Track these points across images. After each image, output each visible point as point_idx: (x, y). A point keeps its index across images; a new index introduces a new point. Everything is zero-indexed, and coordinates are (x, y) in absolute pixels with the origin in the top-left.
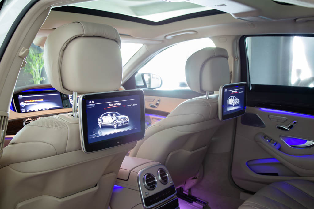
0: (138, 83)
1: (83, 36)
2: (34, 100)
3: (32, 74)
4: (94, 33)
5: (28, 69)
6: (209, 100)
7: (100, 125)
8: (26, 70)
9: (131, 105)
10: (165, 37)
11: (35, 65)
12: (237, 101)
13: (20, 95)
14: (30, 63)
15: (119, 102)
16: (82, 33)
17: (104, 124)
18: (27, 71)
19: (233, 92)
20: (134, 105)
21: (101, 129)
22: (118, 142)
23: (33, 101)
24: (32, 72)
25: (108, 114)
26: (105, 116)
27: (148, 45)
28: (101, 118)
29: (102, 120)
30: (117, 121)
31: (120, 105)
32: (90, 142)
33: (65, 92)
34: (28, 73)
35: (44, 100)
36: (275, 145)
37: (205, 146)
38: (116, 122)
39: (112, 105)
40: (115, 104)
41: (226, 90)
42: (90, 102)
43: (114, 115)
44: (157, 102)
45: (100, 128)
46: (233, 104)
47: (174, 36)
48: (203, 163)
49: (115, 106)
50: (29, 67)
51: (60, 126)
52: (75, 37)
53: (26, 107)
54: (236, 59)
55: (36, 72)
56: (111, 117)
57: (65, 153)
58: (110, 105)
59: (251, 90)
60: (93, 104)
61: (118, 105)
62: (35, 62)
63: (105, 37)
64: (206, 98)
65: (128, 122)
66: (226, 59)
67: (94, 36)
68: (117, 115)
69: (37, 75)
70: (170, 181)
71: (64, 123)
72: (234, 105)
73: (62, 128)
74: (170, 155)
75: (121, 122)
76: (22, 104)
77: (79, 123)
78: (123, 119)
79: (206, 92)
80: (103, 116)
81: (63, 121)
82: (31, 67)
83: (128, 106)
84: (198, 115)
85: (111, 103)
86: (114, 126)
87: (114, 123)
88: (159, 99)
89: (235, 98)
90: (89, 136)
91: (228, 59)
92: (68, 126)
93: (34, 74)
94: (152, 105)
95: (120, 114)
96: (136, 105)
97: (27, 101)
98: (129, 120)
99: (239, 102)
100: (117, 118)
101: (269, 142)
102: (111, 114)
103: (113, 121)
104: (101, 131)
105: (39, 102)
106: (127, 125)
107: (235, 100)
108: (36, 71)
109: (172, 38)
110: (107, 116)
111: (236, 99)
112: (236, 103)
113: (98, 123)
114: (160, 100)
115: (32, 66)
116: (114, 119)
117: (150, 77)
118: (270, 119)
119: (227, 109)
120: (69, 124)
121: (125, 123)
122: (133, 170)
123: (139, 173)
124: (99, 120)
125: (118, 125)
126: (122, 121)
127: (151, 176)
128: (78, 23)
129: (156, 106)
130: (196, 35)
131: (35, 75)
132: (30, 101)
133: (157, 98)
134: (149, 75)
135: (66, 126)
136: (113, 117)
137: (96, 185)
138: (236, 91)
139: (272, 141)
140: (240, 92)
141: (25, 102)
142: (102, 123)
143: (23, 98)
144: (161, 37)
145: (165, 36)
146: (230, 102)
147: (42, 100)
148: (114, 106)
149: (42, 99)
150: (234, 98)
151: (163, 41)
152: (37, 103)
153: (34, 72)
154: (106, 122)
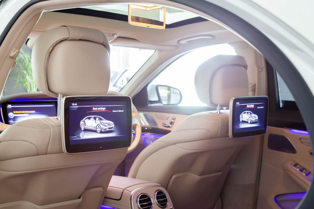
0: (151, 97)
1: (69, 39)
2: (25, 111)
3: (26, 87)
4: (80, 36)
5: (21, 80)
6: (221, 114)
7: (82, 128)
8: (18, 80)
9: (116, 111)
10: (179, 41)
11: (31, 76)
12: (254, 118)
13: (9, 104)
14: (25, 72)
15: (103, 107)
16: (68, 37)
17: (87, 127)
18: (20, 82)
19: (248, 106)
20: (120, 111)
21: (83, 132)
22: (101, 147)
23: (23, 112)
24: (27, 84)
25: (92, 117)
26: (88, 120)
27: (160, 51)
28: (84, 121)
29: (85, 123)
30: (101, 125)
31: (105, 110)
32: (71, 143)
33: (50, 94)
34: (21, 85)
35: (36, 111)
36: (307, 175)
37: (220, 171)
38: (99, 127)
39: (96, 109)
40: (99, 109)
41: (238, 103)
42: (73, 104)
43: (97, 119)
44: (171, 120)
45: (82, 130)
46: (248, 120)
47: (190, 41)
48: (222, 195)
49: (99, 110)
50: (24, 77)
51: (43, 127)
52: (61, 40)
53: (14, 119)
54: (260, 69)
55: (32, 85)
56: (94, 121)
57: (46, 154)
58: (94, 109)
59: (282, 107)
60: (76, 106)
61: (102, 110)
62: (30, 71)
63: (92, 40)
64: (217, 112)
65: (112, 128)
66: (244, 69)
67: (80, 40)
68: (100, 119)
69: (32, 89)
70: (170, 206)
71: (48, 125)
72: (249, 122)
73: (45, 129)
74: (174, 177)
75: (105, 128)
76: (11, 115)
77: (61, 126)
78: (107, 124)
79: (217, 106)
80: (86, 119)
81: (47, 123)
82: (25, 77)
83: (114, 111)
84: (205, 130)
85: (95, 107)
86: (97, 130)
87: (97, 127)
88: (174, 117)
89: (251, 114)
90: (70, 137)
91: (247, 70)
92: (51, 127)
93: (29, 87)
94: (166, 124)
95: (104, 118)
96: (123, 111)
97: (17, 112)
98: (114, 126)
99: (257, 118)
100: (101, 123)
101: (300, 172)
102: (95, 118)
103: (96, 126)
104: (83, 134)
105: (29, 114)
106: (111, 130)
107: (251, 116)
108: (31, 83)
109: (186, 43)
110: (90, 119)
111: (253, 115)
112: (253, 120)
113: (80, 125)
114: (175, 119)
115: (27, 77)
116: (97, 124)
117: (169, 92)
118: (302, 143)
119: (240, 126)
120: (52, 126)
121: (109, 128)
122: (126, 189)
123: (132, 192)
124: (81, 122)
125: (101, 130)
126: (107, 126)
127: (147, 197)
128: (65, 27)
129: (170, 126)
130: (213, 40)
131: (31, 88)
132: (20, 112)
133: (171, 116)
134: (169, 88)
135: (50, 127)
136: (96, 121)
137: (80, 198)
138: (253, 106)
139: (304, 171)
140: (258, 108)
141: (14, 112)
142: (85, 126)
143: (12, 107)
144: (174, 42)
145: (177, 40)
146: (244, 117)
147: (34, 112)
148: (97, 110)
149: (34, 110)
150: (249, 113)
151: (177, 47)
152: (28, 115)
153: (29, 84)
154: (89, 125)
